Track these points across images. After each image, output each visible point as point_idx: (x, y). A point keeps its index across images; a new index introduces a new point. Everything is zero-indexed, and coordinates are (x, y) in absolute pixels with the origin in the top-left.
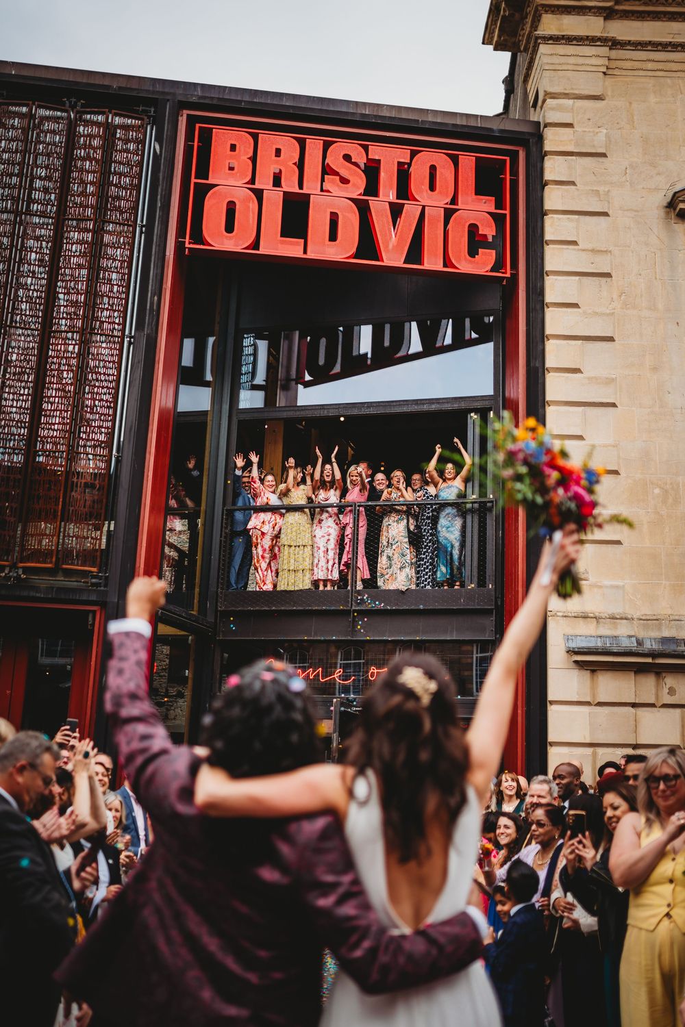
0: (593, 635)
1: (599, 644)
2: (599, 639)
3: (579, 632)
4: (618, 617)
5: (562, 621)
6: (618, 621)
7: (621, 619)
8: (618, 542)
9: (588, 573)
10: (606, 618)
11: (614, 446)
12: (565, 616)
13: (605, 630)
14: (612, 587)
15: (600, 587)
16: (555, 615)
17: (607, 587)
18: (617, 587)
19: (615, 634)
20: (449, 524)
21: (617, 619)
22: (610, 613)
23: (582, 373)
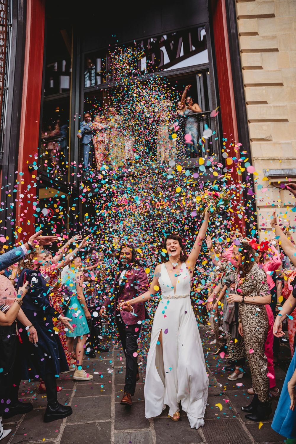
0: (279, 169)
1: (283, 173)
2: (282, 171)
3: (271, 168)
4: (291, 159)
5: (261, 162)
6: (291, 161)
7: (293, 159)
8: (286, 120)
9: (272, 137)
10: (285, 159)
11: (279, 71)
12: (263, 160)
13: (285, 166)
14: (285, 143)
15: (279, 144)
16: (257, 159)
17: (283, 144)
18: (288, 143)
19: (290, 167)
20: (191, 127)
21: (290, 160)
22: (286, 157)
23: (258, 35)
